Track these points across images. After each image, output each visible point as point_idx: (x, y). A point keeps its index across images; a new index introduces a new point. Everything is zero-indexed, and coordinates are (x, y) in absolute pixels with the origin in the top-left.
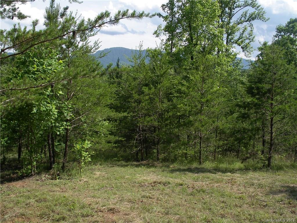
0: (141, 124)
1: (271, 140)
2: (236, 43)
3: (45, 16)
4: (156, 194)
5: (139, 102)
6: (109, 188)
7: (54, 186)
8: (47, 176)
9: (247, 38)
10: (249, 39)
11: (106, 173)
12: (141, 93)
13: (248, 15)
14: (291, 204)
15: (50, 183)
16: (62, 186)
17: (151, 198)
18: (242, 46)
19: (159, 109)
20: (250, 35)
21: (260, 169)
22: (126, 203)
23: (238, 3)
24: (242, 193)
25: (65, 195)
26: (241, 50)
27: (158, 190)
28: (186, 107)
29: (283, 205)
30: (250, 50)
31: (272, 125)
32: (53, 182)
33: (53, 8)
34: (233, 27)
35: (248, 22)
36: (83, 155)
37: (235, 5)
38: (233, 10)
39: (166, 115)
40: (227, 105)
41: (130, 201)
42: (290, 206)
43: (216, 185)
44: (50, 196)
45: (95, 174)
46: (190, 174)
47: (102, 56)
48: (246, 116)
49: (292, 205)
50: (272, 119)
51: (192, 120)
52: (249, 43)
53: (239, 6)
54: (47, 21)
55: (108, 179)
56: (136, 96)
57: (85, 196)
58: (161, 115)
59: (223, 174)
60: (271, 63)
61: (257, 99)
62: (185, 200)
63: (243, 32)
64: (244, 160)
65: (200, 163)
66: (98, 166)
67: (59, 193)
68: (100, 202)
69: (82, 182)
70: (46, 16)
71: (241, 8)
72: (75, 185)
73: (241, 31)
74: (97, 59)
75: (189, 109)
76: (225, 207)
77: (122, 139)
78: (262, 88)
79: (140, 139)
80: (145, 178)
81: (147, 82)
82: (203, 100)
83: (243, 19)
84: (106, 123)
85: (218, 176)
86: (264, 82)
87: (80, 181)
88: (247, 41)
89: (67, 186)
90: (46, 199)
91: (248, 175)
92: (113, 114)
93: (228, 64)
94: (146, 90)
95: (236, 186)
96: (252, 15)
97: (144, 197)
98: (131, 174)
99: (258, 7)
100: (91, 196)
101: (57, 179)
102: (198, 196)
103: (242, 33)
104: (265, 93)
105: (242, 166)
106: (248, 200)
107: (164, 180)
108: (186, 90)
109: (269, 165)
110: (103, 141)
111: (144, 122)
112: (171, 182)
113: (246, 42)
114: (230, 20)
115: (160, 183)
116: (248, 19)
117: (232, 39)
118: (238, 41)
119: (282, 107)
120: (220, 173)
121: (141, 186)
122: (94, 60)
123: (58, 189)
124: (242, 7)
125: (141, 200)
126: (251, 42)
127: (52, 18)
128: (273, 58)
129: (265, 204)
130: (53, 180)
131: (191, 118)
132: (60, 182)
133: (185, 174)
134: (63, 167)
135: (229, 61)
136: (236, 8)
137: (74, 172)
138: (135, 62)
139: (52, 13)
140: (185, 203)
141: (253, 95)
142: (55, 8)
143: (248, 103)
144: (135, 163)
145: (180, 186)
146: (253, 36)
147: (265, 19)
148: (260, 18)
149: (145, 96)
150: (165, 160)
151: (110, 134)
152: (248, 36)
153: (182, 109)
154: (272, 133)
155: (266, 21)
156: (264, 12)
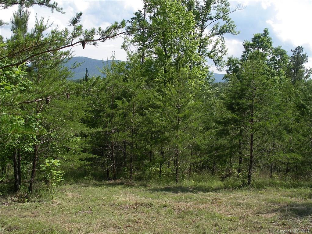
0: (114, 140)
1: (251, 157)
2: (208, 56)
3: (12, 20)
4: (142, 217)
5: (111, 116)
6: (87, 212)
7: (24, 211)
8: (13, 198)
9: (220, 52)
10: (222, 53)
11: (78, 194)
12: (114, 107)
13: (219, 28)
14: (285, 225)
15: (19, 206)
16: (34, 210)
17: (138, 222)
18: (214, 59)
19: (133, 124)
20: (223, 48)
21: (240, 187)
22: (111, 228)
23: (210, 15)
24: (231, 214)
25: (39, 221)
26: (213, 63)
27: (142, 213)
28: (162, 122)
29: (278, 227)
30: (223, 63)
31: (252, 142)
32: (21, 205)
33: (22, 12)
34: (206, 40)
35: (219, 35)
36: (55, 174)
37: (207, 17)
38: (205, 23)
39: (140, 131)
40: (203, 120)
41: (115, 226)
42: (285, 228)
43: (203, 205)
44: (21, 222)
45: (66, 195)
46: (170, 194)
47: (75, 66)
48: (225, 132)
49: (287, 226)
50: (252, 136)
51: (168, 136)
52: (221, 57)
53: (211, 19)
54: (15, 27)
55: (82, 200)
56: (109, 111)
57: (63, 222)
58: (134, 131)
59: (205, 194)
60: (251, 79)
61: (237, 115)
62: (175, 223)
63: (216, 44)
64: (223, 178)
65: (177, 181)
66: (68, 186)
67: (31, 219)
68: (82, 228)
69: (55, 205)
70: (14, 20)
71: (213, 20)
72: (47, 208)
73: (214, 44)
74: (70, 70)
75: (166, 124)
76: (219, 230)
77: (96, 157)
78: (243, 103)
79: (113, 156)
80: (124, 199)
81: (119, 95)
82: (180, 115)
83: (214, 32)
84: (78, 139)
85: (200, 195)
86: (244, 97)
87: (53, 203)
88: (220, 54)
89: (39, 209)
90: (18, 226)
91: (230, 194)
92: (86, 129)
93: (203, 77)
94: (119, 103)
95: (223, 207)
96: (223, 28)
97: (129, 221)
98: (107, 195)
99: (229, 21)
100: (69, 221)
101: (25, 202)
102: (188, 219)
103: (214, 46)
104: (246, 109)
105: (222, 184)
106: (240, 222)
107: (144, 201)
108: (162, 105)
109: (249, 183)
110: (76, 159)
111: (117, 138)
112: (154, 204)
113: (218, 55)
114: (202, 32)
115: (141, 205)
116: (220, 32)
117: (204, 52)
118: (210, 54)
119: (263, 124)
120: (201, 193)
121: (122, 208)
122: (67, 70)
123: (30, 214)
124: (215, 20)
125: (128, 225)
126: (224, 56)
127: (21, 23)
128: (253, 73)
129: (260, 226)
130: (21, 203)
131: (167, 134)
132: (30, 206)
133: (165, 194)
134: (30, 188)
135: (204, 74)
136: (208, 20)
137: (43, 193)
138: (108, 74)
139: (20, 17)
140: (176, 227)
141: (233, 111)
142: (24, 12)
143: (228, 119)
144: (108, 182)
145: (164, 208)
146: (225, 50)
147: (236, 32)
148: (231, 32)
149: (118, 110)
150: (140, 178)
151: (82, 151)
152: (220, 49)
153: (159, 125)
154: (252, 151)
155: (236, 35)
156: (234, 25)
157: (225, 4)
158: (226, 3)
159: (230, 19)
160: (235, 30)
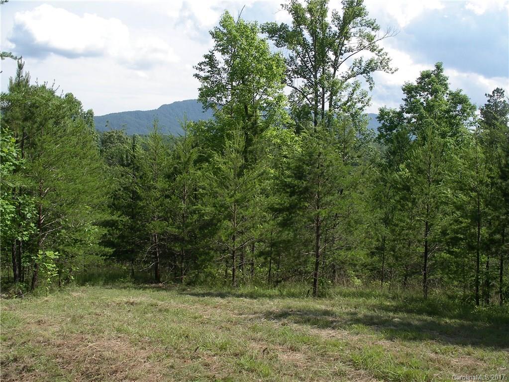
13: (363, 64)
20: (364, 95)
23: (349, 45)
31: (318, 236)
32: (6, 301)
35: (365, 75)
37: (344, 48)
38: (340, 57)
50: (318, 227)
52: (361, 109)
53: (350, 50)
63: (354, 90)
71: (354, 52)
73: (350, 89)
83: (356, 69)
84: (95, 229)
96: (369, 64)
99: (379, 52)
103: (351, 92)
114: (335, 71)
116: (365, 70)
117: (339, 100)
118: (346, 104)
124: (356, 51)
126: (365, 107)
130: (8, 299)
136: (345, 52)
142: (23, 78)
146: (368, 98)
147: (391, 69)
148: (383, 68)
152: (360, 98)
155: (392, 73)
156: (388, 59)
157: (372, 27)
158: (374, 25)
159: (382, 50)
160: (390, 66)
